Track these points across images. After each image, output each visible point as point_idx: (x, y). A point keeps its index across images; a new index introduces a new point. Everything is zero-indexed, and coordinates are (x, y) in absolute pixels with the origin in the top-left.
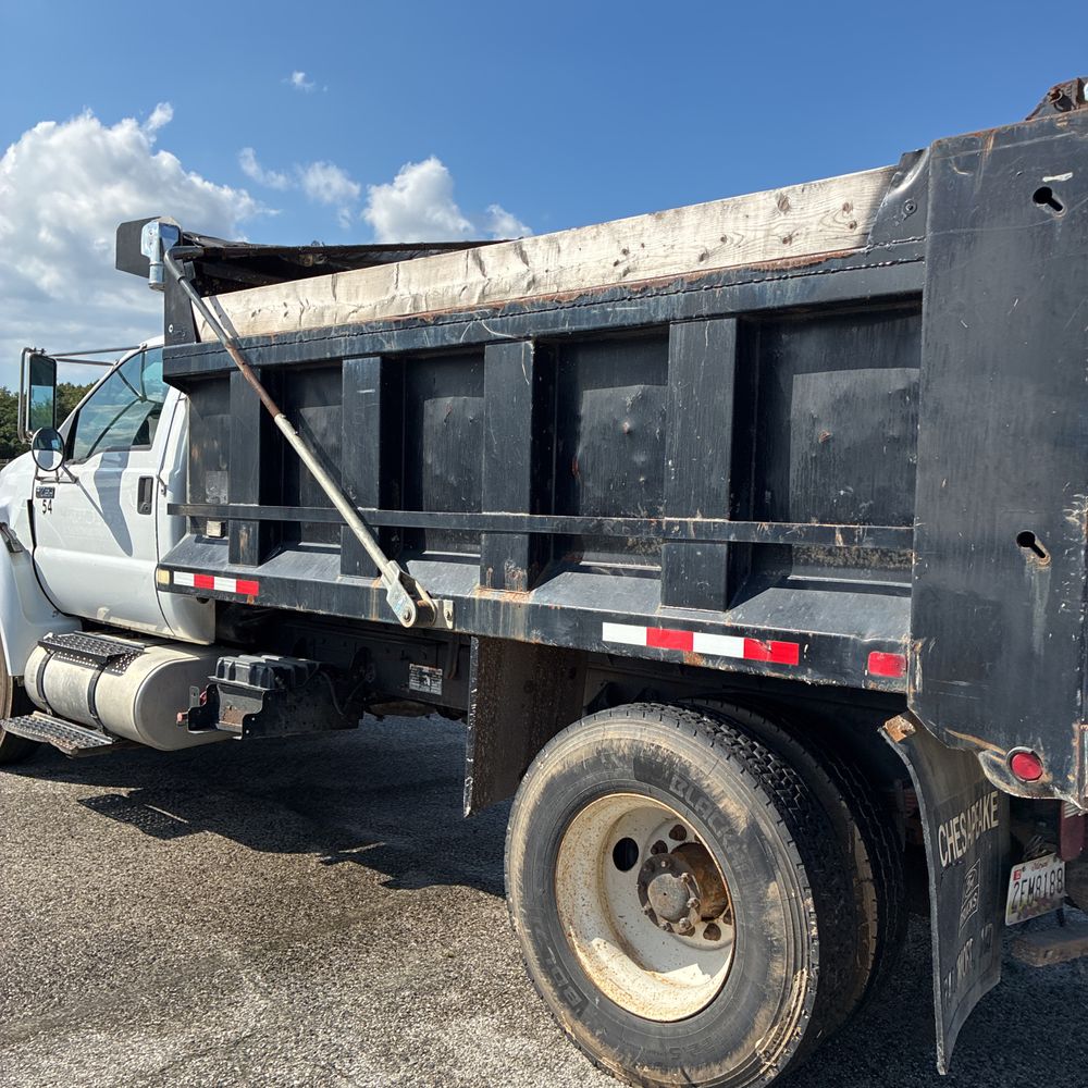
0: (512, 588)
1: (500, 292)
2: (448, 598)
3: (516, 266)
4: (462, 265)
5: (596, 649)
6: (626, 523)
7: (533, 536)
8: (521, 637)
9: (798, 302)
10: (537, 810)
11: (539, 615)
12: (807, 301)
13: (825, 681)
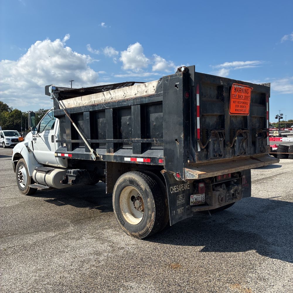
0: (111, 153)
1: (107, 100)
2: (101, 155)
3: (109, 95)
4: (101, 95)
5: (124, 162)
6: (127, 140)
7: (114, 143)
8: (113, 161)
9: (148, 102)
10: (116, 191)
11: (115, 157)
12: (149, 102)
13: (154, 165)
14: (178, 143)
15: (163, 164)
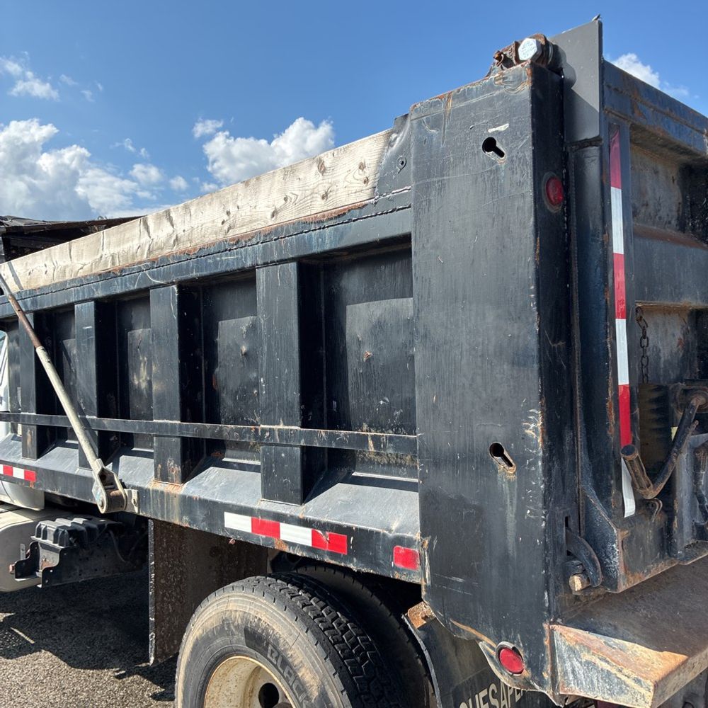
0: (172, 481)
1: (158, 248)
2: (134, 487)
3: (167, 228)
4: (137, 231)
5: (221, 534)
6: (237, 430)
7: (184, 440)
8: (177, 522)
9: (333, 247)
11: (187, 502)
12: (339, 246)
13: (365, 570)
14: (511, 470)
15: (420, 576)
